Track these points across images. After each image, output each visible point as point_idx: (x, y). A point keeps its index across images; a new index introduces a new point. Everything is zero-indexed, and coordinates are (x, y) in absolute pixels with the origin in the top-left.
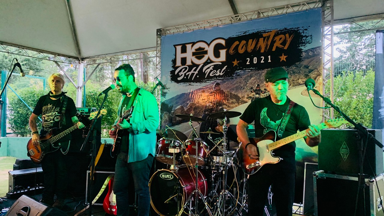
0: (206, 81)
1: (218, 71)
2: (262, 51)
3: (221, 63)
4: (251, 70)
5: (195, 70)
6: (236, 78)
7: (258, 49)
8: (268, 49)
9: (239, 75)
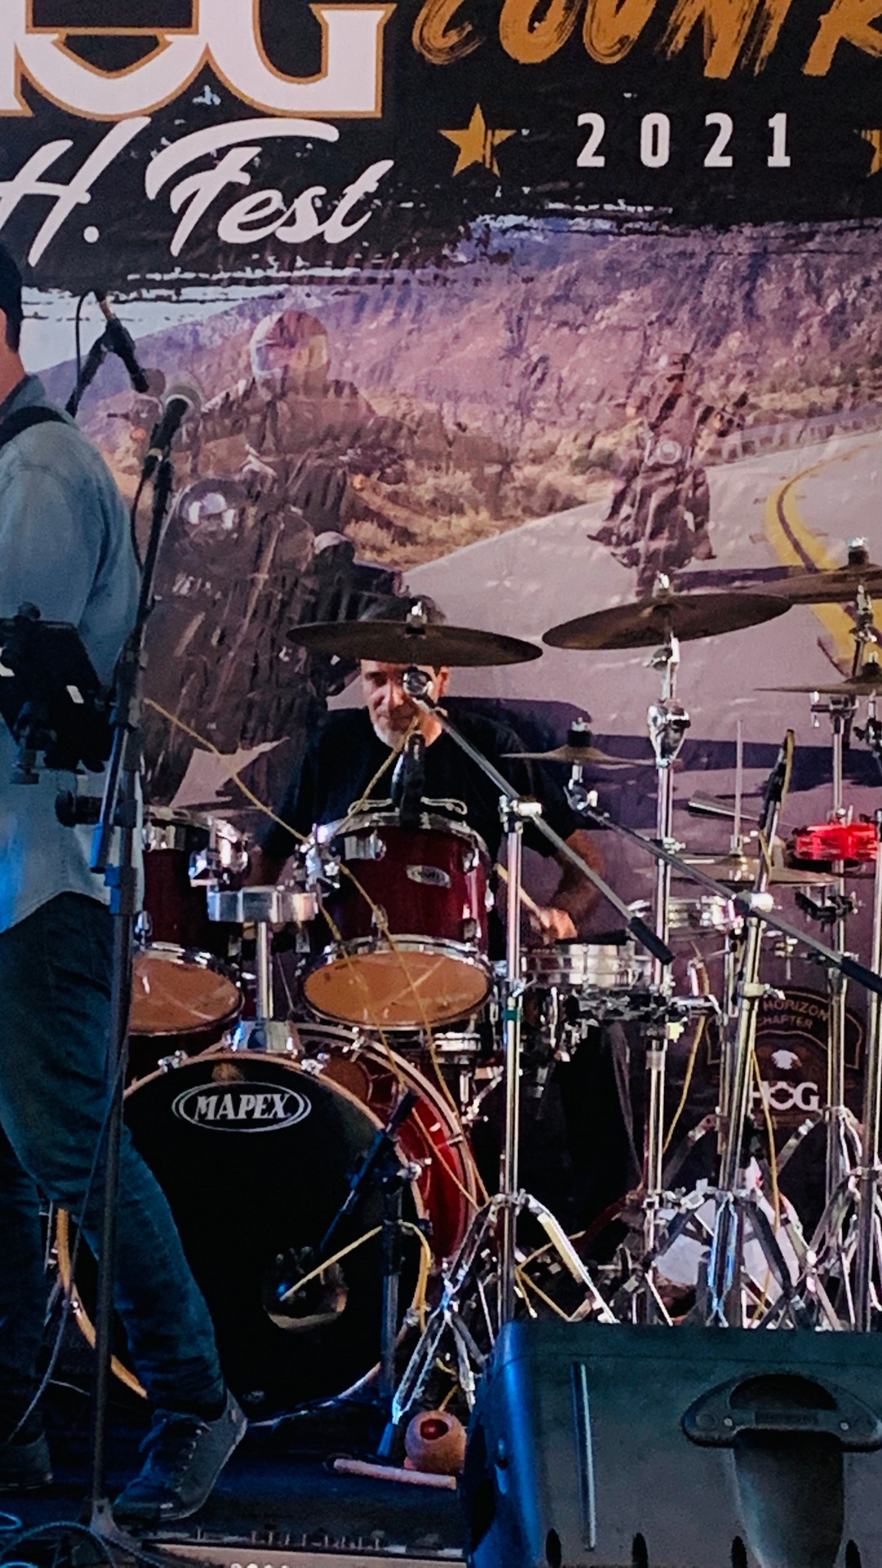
0: (177, 285)
1: (304, 205)
2: (719, 65)
3: (331, 134)
4: (620, 219)
5: (61, 172)
6: (477, 282)
7: (680, 40)
8: (765, 51)
9: (501, 258)
